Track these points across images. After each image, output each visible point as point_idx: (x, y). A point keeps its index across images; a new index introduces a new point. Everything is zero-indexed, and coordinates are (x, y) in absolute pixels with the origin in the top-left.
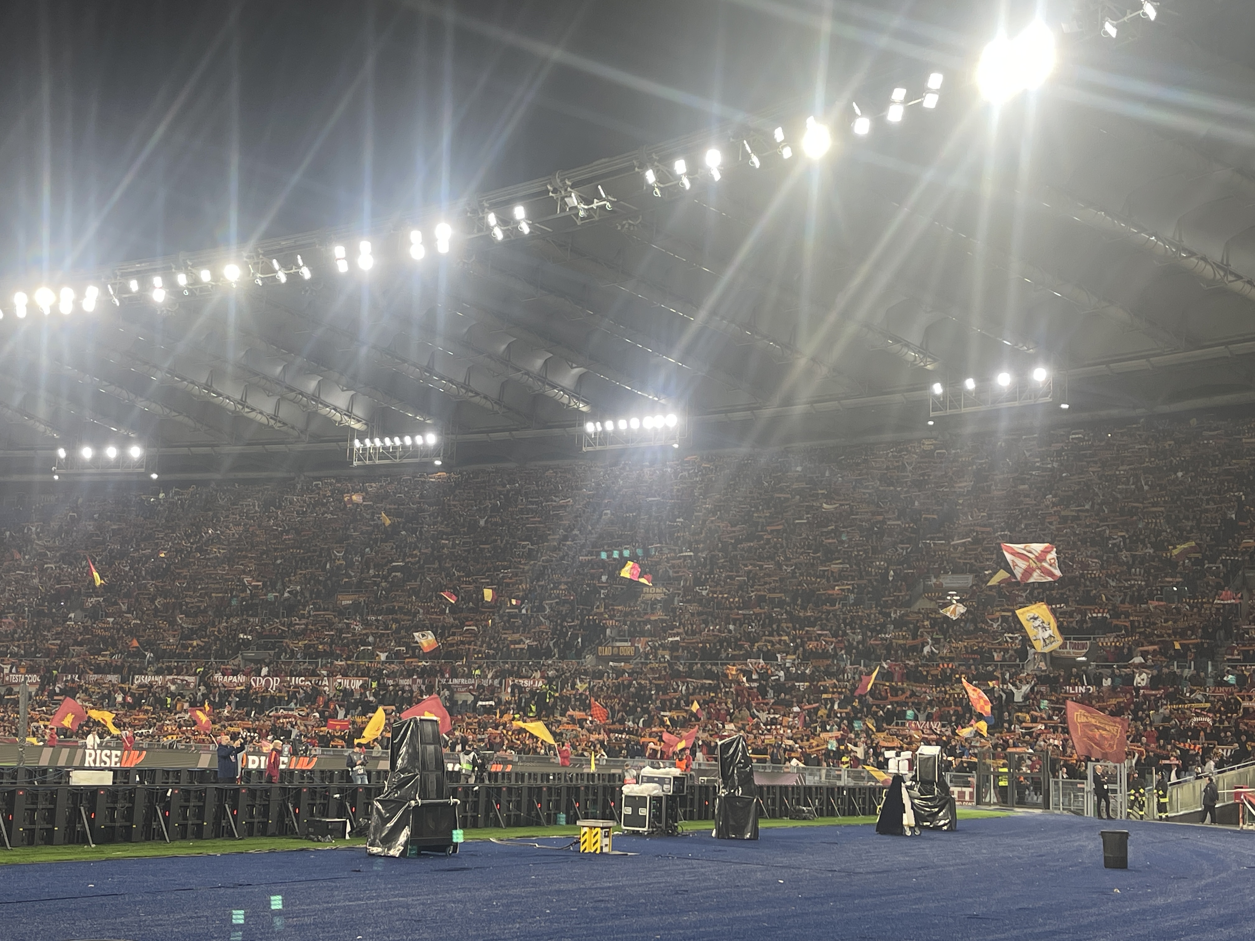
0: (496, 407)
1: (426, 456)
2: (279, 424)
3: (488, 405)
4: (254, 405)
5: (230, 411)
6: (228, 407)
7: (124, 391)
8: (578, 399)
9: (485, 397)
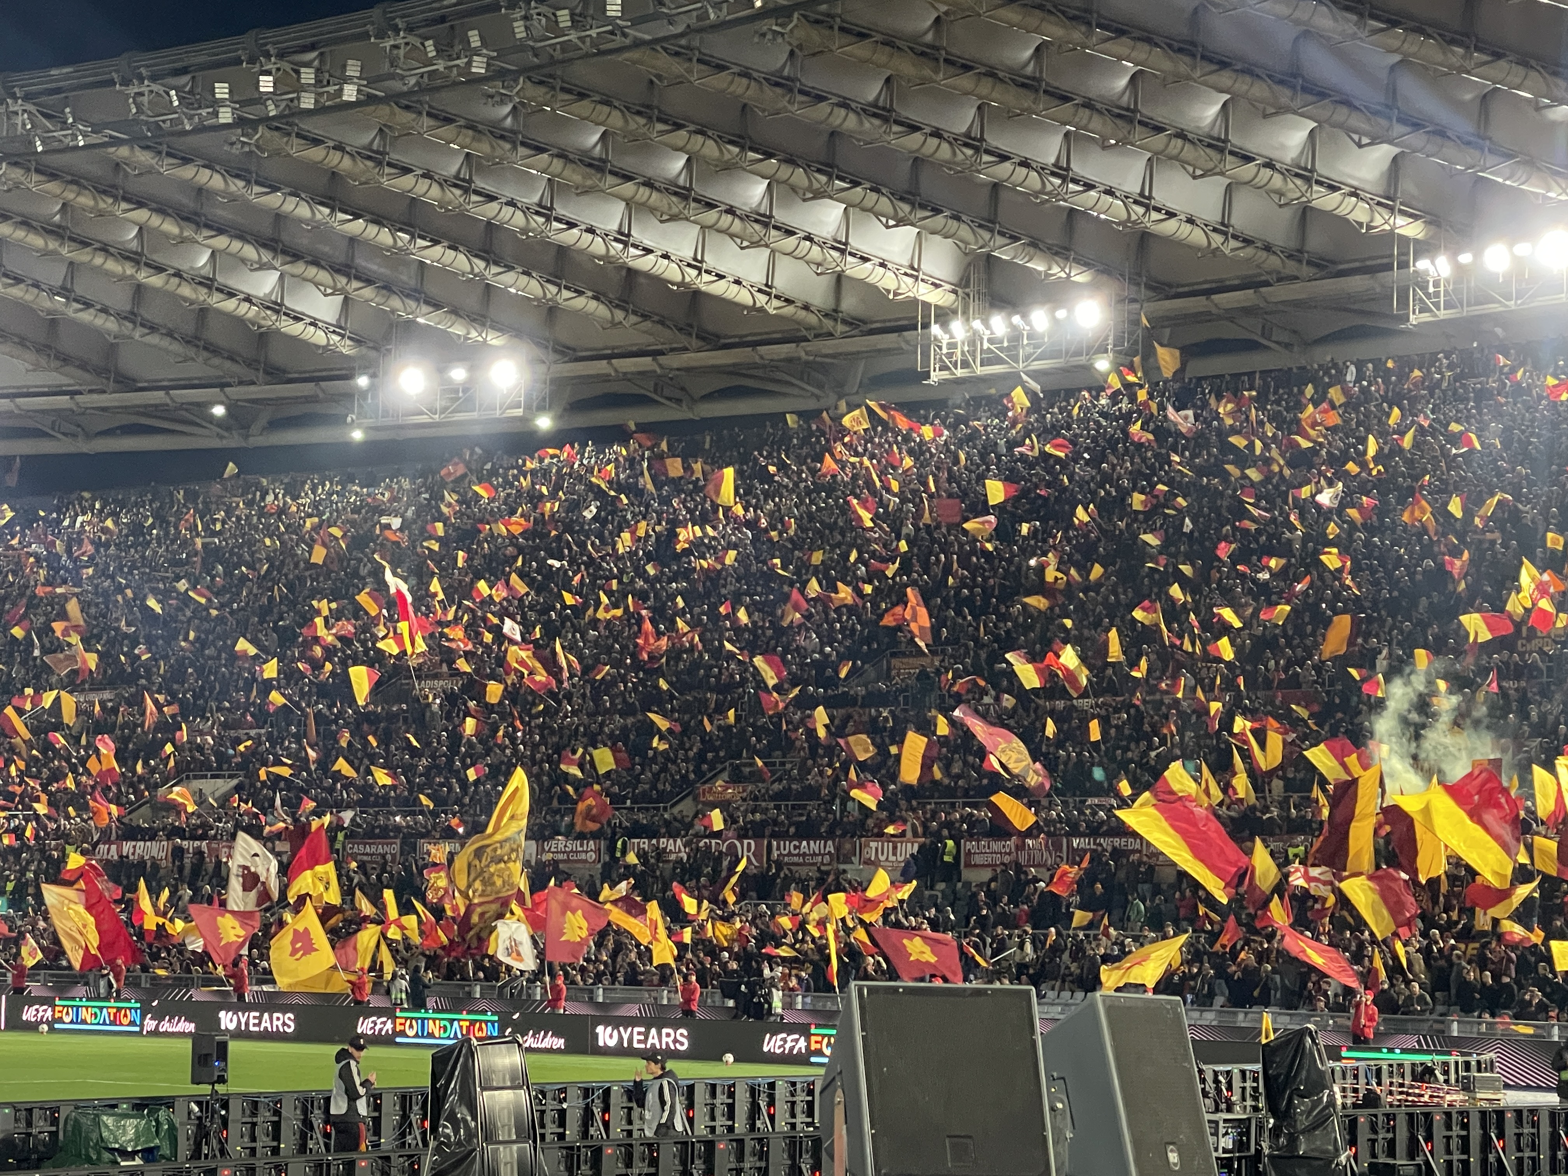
0: (1217, 239)
1: (1078, 353)
2: (776, 303)
3: (1198, 236)
4: (722, 269)
5: (673, 284)
6: (667, 275)
7: (461, 257)
8: (1391, 209)
9: (1190, 221)
